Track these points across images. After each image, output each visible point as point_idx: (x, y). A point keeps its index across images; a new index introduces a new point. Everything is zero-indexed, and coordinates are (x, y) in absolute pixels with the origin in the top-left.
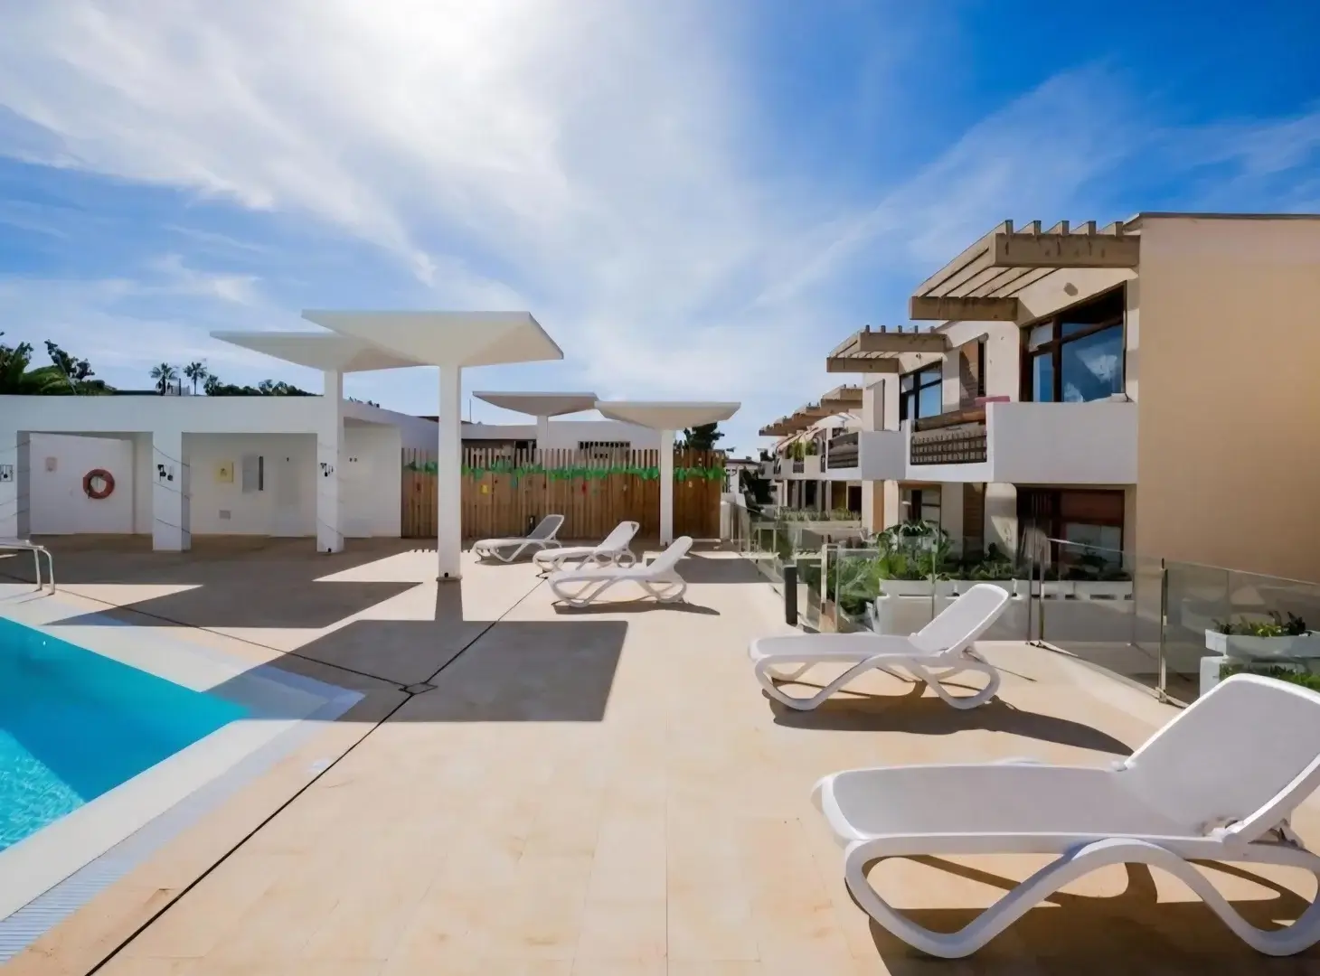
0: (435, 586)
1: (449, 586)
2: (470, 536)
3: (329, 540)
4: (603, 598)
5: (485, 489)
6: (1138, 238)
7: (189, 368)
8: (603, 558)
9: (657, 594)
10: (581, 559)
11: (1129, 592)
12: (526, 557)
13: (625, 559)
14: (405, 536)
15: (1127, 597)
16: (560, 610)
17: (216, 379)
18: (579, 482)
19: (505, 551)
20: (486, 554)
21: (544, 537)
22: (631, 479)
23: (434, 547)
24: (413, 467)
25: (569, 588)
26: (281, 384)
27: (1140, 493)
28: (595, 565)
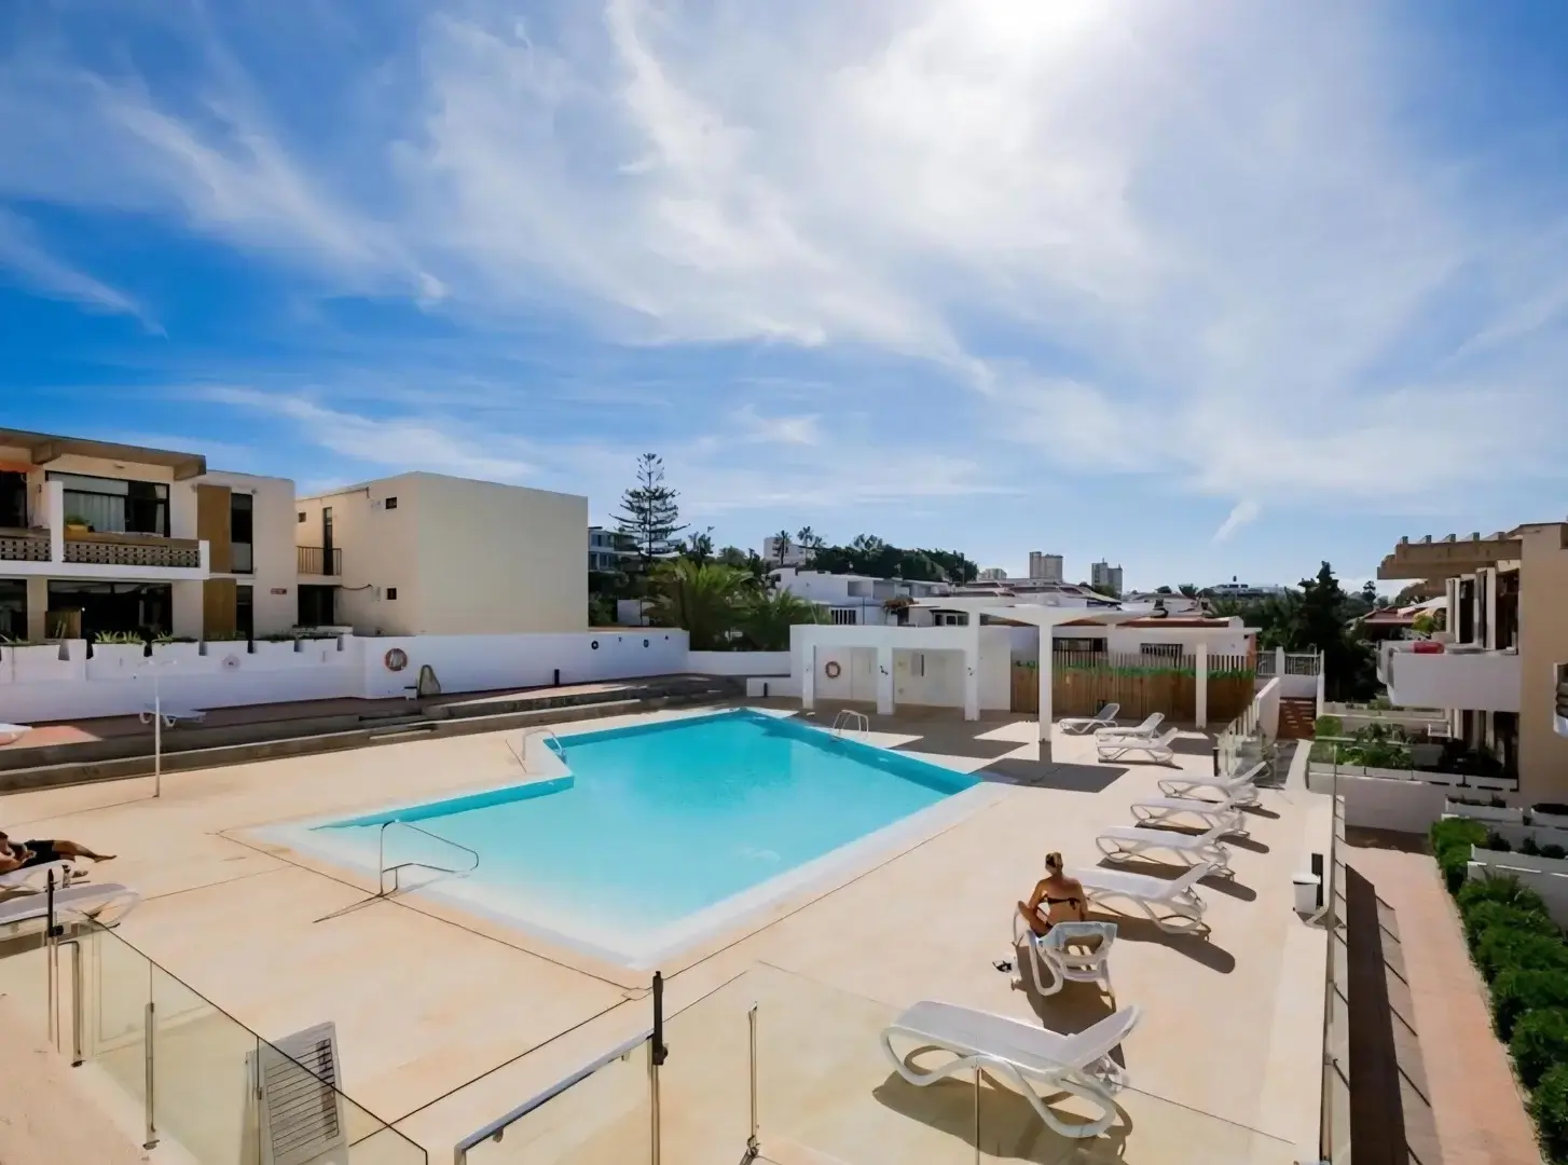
0: (1038, 745)
1: (1045, 745)
2: (1058, 714)
3: (972, 714)
4: (1123, 758)
5: (1068, 680)
6: (1520, 541)
7: (801, 532)
8: (1140, 735)
9: (1156, 758)
10: (1124, 735)
11: (1515, 787)
12: (1091, 731)
13: (1156, 737)
14: (1013, 710)
15: (1512, 790)
16: (1100, 761)
17: (820, 540)
18: (1137, 677)
19: (1080, 727)
20: (1068, 727)
21: (1105, 718)
22: (1177, 676)
23: (1037, 720)
24: (1018, 664)
25: (1108, 751)
26: (872, 538)
27: (1521, 719)
28: (1135, 739)
